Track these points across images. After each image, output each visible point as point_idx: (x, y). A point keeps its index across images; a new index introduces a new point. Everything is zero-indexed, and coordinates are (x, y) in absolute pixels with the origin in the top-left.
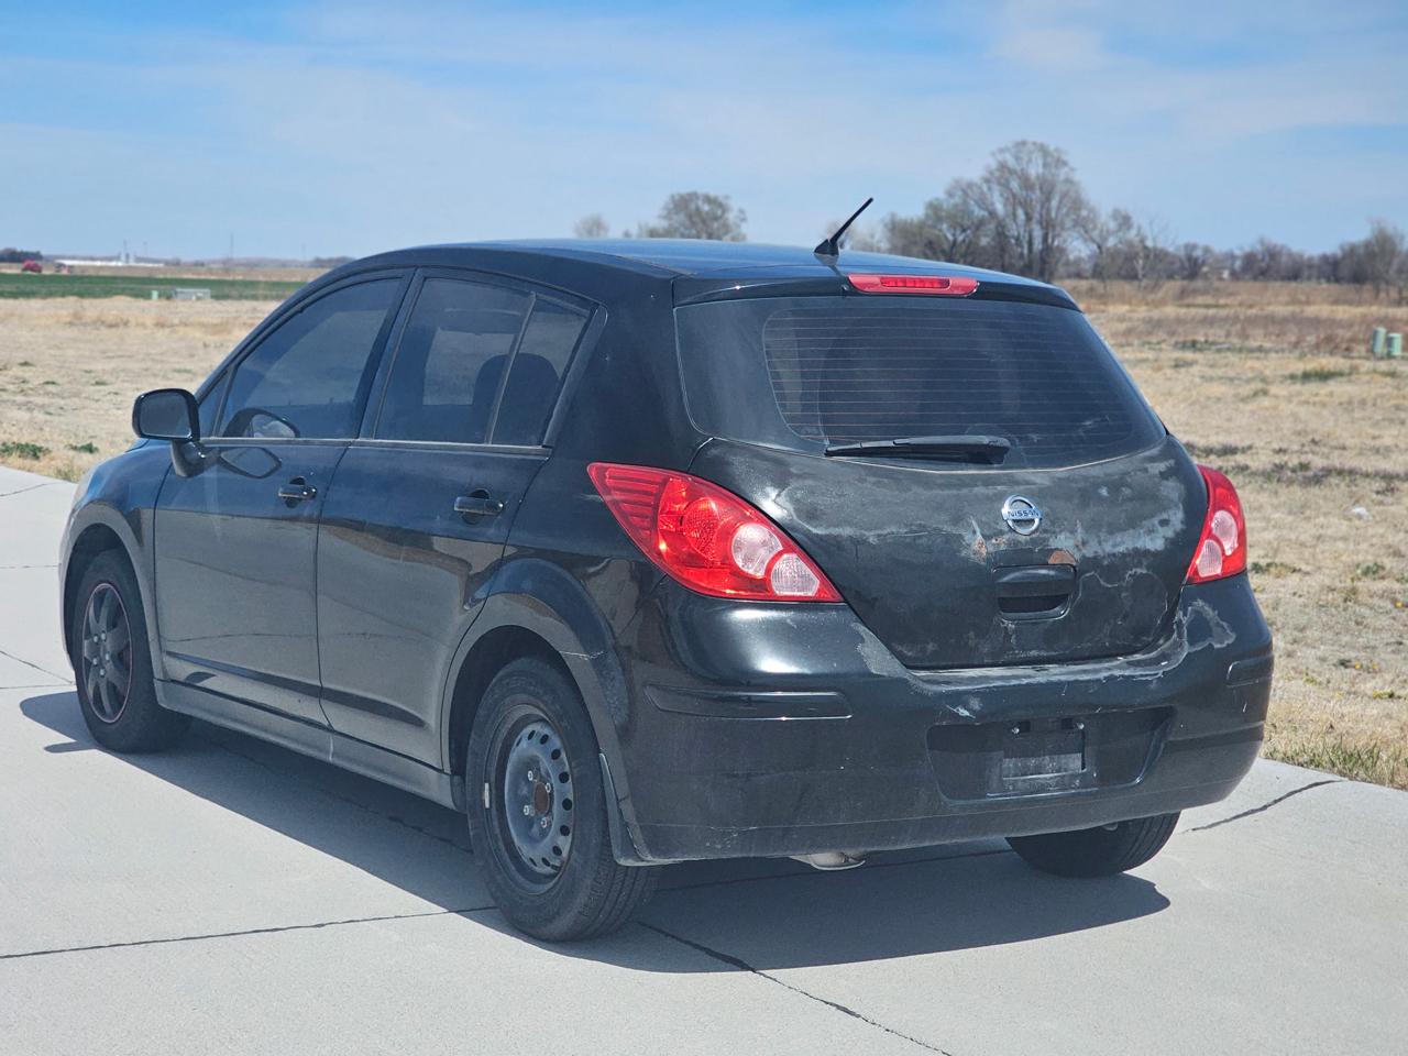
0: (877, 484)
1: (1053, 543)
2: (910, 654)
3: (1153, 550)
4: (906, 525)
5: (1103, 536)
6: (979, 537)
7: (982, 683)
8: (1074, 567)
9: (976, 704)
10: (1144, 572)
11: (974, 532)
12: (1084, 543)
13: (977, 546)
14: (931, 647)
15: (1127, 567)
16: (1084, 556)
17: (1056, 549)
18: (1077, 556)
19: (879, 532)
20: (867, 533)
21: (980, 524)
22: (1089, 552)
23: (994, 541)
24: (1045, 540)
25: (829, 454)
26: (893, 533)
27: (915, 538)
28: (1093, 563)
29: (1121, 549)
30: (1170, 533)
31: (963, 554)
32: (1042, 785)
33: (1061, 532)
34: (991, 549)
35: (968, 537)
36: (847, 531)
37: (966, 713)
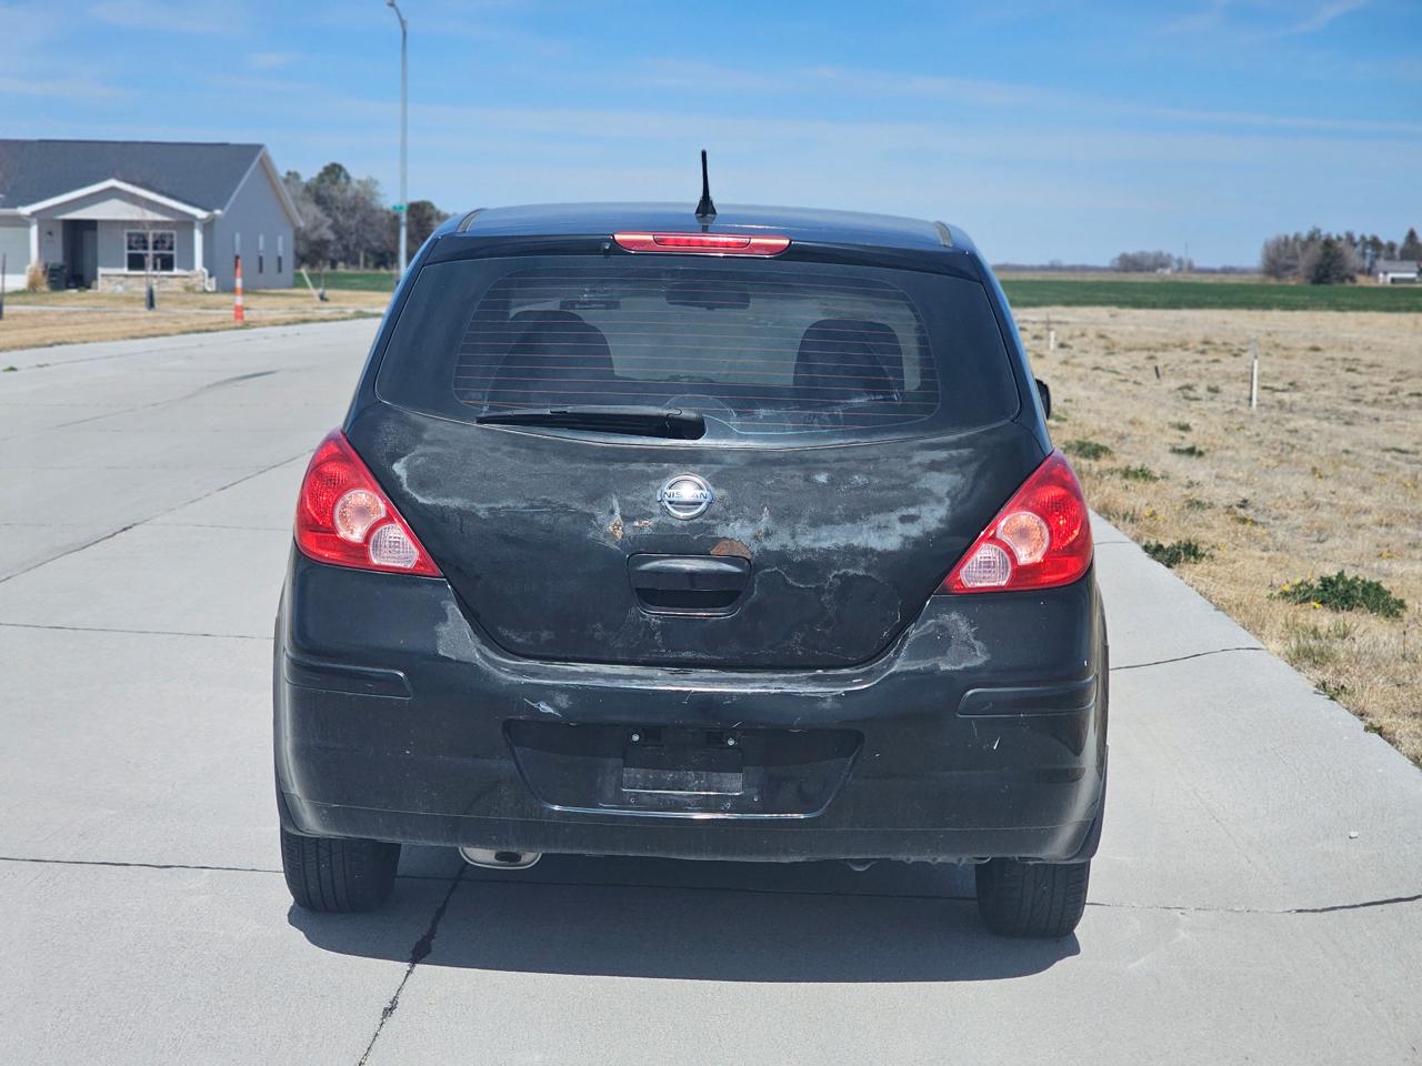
0: (511, 454)
1: (721, 531)
2: (520, 640)
3: (879, 549)
4: (527, 500)
5: (799, 528)
6: (617, 517)
7: (573, 679)
8: (748, 560)
9: (563, 701)
10: (861, 573)
11: (612, 512)
12: (768, 534)
13: (613, 526)
14: (545, 635)
15: (832, 565)
16: (765, 550)
17: (725, 538)
18: (755, 548)
19: (491, 505)
20: (478, 506)
21: (623, 503)
22: (772, 545)
23: (637, 524)
24: (709, 527)
25: (481, 421)
26: (509, 507)
27: (533, 515)
28: (781, 557)
29: (825, 545)
30: (914, 530)
31: (590, 536)
32: (676, 802)
33: (736, 519)
34: (629, 532)
35: (601, 516)
36: (455, 503)
37: (550, 710)
